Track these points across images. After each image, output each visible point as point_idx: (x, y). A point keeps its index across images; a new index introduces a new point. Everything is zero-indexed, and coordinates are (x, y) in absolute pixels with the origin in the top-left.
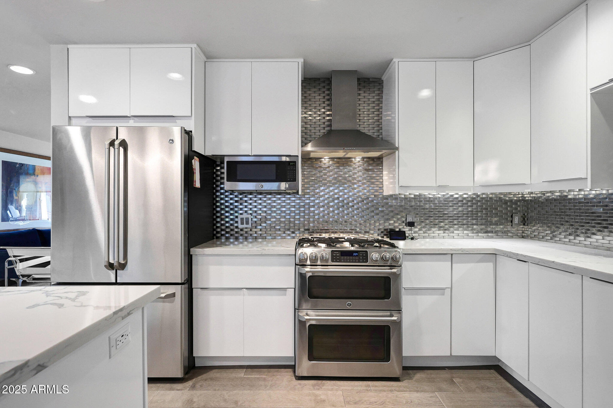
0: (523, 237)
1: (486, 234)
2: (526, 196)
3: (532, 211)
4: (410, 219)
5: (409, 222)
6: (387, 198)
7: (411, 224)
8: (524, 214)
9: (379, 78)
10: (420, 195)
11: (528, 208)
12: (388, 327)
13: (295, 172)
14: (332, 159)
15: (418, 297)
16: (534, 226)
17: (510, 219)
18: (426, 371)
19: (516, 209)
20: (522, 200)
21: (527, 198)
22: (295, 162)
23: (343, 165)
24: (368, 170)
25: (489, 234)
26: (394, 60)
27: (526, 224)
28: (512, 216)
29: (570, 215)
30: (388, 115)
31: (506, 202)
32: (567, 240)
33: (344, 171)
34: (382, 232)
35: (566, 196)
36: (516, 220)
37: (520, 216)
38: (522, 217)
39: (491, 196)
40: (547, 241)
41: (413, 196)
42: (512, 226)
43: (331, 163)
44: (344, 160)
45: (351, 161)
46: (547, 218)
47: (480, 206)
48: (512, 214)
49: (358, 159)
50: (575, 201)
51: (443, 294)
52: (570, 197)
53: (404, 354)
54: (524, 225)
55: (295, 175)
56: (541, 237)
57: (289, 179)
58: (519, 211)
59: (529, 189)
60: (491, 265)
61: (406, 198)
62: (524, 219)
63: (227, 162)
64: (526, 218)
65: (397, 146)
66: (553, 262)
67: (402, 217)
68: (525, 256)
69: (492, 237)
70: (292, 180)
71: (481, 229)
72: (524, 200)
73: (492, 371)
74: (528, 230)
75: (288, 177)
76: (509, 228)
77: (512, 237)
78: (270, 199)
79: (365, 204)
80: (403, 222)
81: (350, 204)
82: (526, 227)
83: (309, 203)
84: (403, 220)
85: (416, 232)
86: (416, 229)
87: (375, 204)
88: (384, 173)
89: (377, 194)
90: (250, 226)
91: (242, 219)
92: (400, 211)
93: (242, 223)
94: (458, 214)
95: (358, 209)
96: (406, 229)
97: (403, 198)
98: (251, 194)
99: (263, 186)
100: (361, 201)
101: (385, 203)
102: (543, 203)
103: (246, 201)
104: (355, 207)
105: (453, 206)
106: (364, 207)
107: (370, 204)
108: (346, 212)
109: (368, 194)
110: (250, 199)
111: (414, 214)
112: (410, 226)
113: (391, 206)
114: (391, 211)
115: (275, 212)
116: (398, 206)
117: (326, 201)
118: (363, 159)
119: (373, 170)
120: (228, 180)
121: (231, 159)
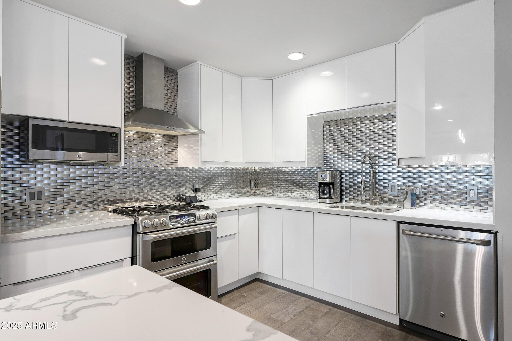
0: (255, 195)
1: (238, 195)
2: (256, 169)
3: (260, 179)
4: (196, 187)
5: (196, 189)
8: (255, 181)
9: (175, 70)
11: (258, 177)
12: (210, 269)
13: (117, 144)
14: (137, 133)
16: (262, 188)
17: (249, 184)
18: (225, 296)
19: (252, 177)
20: (254, 172)
21: (257, 171)
22: (117, 134)
23: (146, 139)
24: (166, 146)
25: (240, 195)
26: (198, 62)
27: (257, 187)
28: (250, 182)
29: (282, 181)
31: (247, 173)
32: (282, 195)
33: (146, 145)
34: (176, 198)
35: (281, 170)
36: (252, 184)
39: (239, 169)
40: (270, 196)
42: (250, 188)
43: (135, 136)
44: (147, 135)
45: (153, 137)
46: (270, 183)
47: (235, 176)
48: (250, 181)
49: (158, 136)
50: (285, 173)
52: (283, 170)
53: (219, 287)
54: (255, 187)
55: (117, 147)
56: (266, 194)
57: (110, 151)
58: (254, 179)
59: (271, 166)
61: (193, 170)
62: (255, 184)
63: (33, 125)
64: (257, 183)
66: (299, 207)
67: (190, 185)
68: (281, 206)
69: (241, 196)
70: (113, 151)
71: (236, 192)
72: (255, 171)
73: (257, 282)
74: (258, 190)
75: (110, 148)
76: (249, 190)
77: (250, 196)
78: (68, 170)
79: (164, 175)
80: (191, 189)
81: (152, 175)
82: (256, 189)
83: (114, 174)
84: (191, 187)
85: (200, 196)
86: (200, 194)
87: (172, 175)
88: (179, 149)
89: (174, 166)
90: (43, 201)
91: (32, 194)
92: (189, 181)
93: (32, 198)
94: (224, 181)
95: (159, 179)
96: (194, 194)
97: (191, 170)
98: (42, 164)
99: (82, 156)
100: (161, 172)
101: (179, 174)
102: (267, 174)
103: (35, 172)
104: (157, 177)
105: (221, 176)
106: (164, 177)
107: (168, 175)
108: (149, 182)
109: (167, 166)
110: (41, 169)
111: (198, 182)
112: (196, 191)
113: (183, 176)
114: (183, 181)
115: (75, 184)
116: (188, 176)
117: (130, 173)
118: (162, 136)
119: (169, 146)
120: (33, 148)
121: (36, 122)
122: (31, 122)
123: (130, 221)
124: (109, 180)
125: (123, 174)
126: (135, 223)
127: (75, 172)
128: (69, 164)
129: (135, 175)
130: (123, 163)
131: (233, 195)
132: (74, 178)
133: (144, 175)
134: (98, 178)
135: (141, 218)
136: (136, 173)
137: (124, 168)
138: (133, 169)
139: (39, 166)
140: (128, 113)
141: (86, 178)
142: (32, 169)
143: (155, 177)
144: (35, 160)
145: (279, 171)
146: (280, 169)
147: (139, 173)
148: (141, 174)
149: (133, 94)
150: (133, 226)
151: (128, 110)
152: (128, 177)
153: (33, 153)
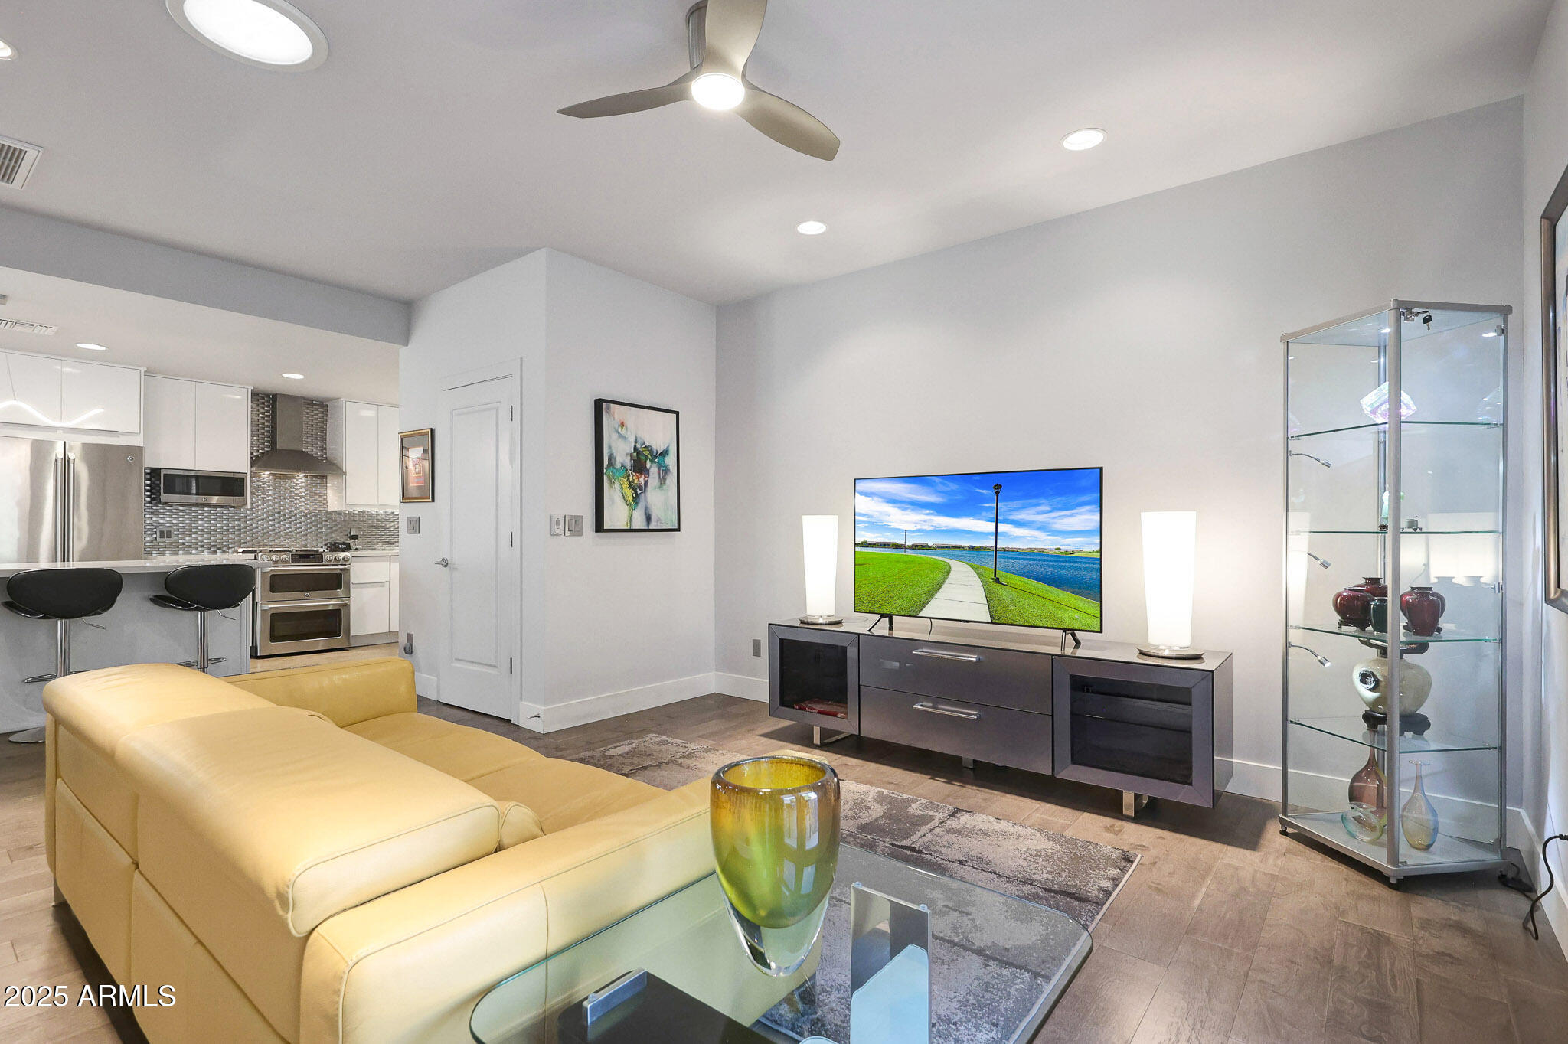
4: (353, 533)
5: (352, 536)
6: (331, 513)
7: (355, 537)
10: (363, 512)
12: (340, 610)
13: (242, 488)
15: (364, 589)
22: (243, 479)
24: (312, 487)
26: (342, 399)
30: (333, 449)
33: (285, 486)
41: (356, 512)
43: (271, 477)
44: (286, 476)
49: (301, 477)
51: (383, 586)
53: (353, 633)
55: (242, 491)
57: (236, 494)
61: (349, 513)
63: (164, 475)
65: (344, 471)
67: (345, 531)
70: (239, 494)
78: (196, 512)
79: (309, 518)
80: (346, 536)
81: (292, 518)
83: (245, 517)
84: (346, 533)
85: (357, 544)
87: (319, 519)
88: (327, 490)
89: (321, 509)
90: (173, 539)
91: (162, 533)
92: (344, 526)
93: (162, 536)
96: (350, 541)
97: (347, 514)
98: (171, 506)
99: (215, 499)
100: (304, 516)
101: (329, 518)
103: (164, 514)
106: (307, 521)
107: (314, 519)
108: (299, 525)
109: (311, 509)
110: (170, 511)
111: (357, 528)
112: (353, 539)
113: (334, 521)
114: (336, 526)
115: (202, 525)
116: (341, 520)
117: (265, 515)
118: (306, 476)
119: (316, 487)
120: (164, 493)
121: (169, 472)
122: (163, 473)
124: (240, 522)
127: (203, 514)
128: (197, 506)
130: (249, 506)
132: (202, 519)
134: (227, 519)
135: (260, 554)
137: (258, 511)
138: (268, 512)
139: (168, 508)
141: (215, 519)
142: (162, 511)
144: (166, 503)
153: (164, 497)
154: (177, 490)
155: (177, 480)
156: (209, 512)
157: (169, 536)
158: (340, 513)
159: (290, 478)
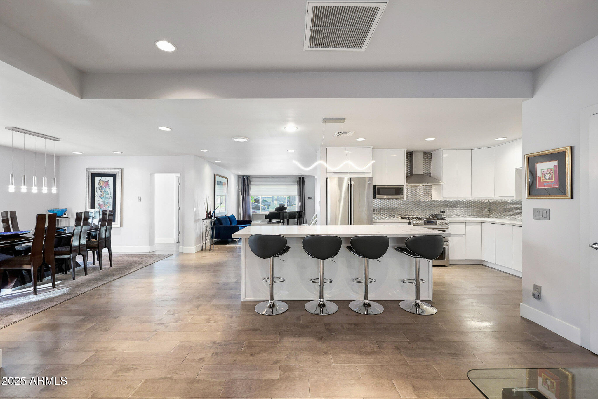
0: (489, 217)
1: (474, 216)
3: (493, 207)
4: (442, 210)
5: (442, 211)
6: (433, 201)
9: (430, 153)
11: (491, 206)
13: (403, 192)
14: (411, 186)
15: (455, 238)
16: (494, 213)
17: (483, 210)
19: (486, 206)
20: (488, 202)
22: (403, 188)
24: (425, 190)
25: (475, 216)
26: (441, 149)
28: (484, 209)
29: (508, 208)
31: (482, 203)
36: (486, 210)
37: (488, 208)
38: (488, 209)
39: (475, 200)
40: (499, 218)
46: (499, 209)
47: (471, 204)
49: (421, 186)
51: (463, 237)
52: (508, 201)
54: (489, 212)
56: (497, 217)
58: (487, 207)
60: (480, 226)
64: (490, 210)
70: (401, 194)
71: (471, 214)
75: (399, 194)
76: (483, 214)
77: (484, 217)
79: (424, 204)
80: (439, 211)
81: (418, 204)
82: (490, 213)
83: (401, 203)
84: (439, 210)
85: (444, 215)
86: (444, 214)
87: (428, 204)
88: (432, 191)
89: (429, 199)
90: (377, 212)
92: (438, 207)
94: (462, 208)
95: (421, 206)
96: (441, 214)
97: (439, 201)
98: (378, 200)
99: (385, 197)
100: (422, 203)
101: (432, 203)
102: (497, 203)
103: (376, 203)
104: (420, 205)
105: (460, 205)
106: (424, 205)
107: (426, 204)
108: (420, 207)
109: (425, 199)
110: (378, 202)
111: (444, 208)
112: (442, 213)
113: (434, 205)
114: (435, 207)
115: (387, 207)
116: (437, 205)
117: (408, 203)
118: (423, 185)
119: (427, 190)
120: (377, 195)
121: (378, 187)
122: (376, 187)
123: (408, 221)
124: (399, 206)
125: (405, 203)
126: (410, 222)
127: (387, 203)
129: (410, 204)
130: (405, 199)
131: (470, 216)
132: (387, 205)
133: (414, 204)
134: (395, 205)
135: (412, 220)
136: (410, 203)
137: (405, 201)
138: (409, 201)
140: (407, 177)
141: (391, 205)
143: (419, 205)
145: (506, 202)
146: (507, 200)
147: (412, 203)
148: (413, 203)
149: (409, 164)
150: (409, 223)
151: (407, 176)
152: (407, 205)
153: (377, 196)
154: (381, 194)
155: (381, 189)
156: (389, 202)
157: (376, 212)
158: (436, 201)
159: (417, 187)
